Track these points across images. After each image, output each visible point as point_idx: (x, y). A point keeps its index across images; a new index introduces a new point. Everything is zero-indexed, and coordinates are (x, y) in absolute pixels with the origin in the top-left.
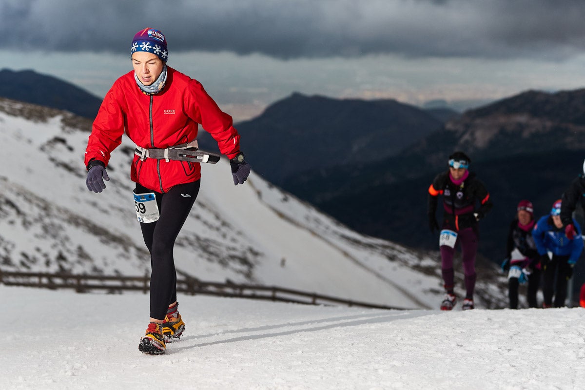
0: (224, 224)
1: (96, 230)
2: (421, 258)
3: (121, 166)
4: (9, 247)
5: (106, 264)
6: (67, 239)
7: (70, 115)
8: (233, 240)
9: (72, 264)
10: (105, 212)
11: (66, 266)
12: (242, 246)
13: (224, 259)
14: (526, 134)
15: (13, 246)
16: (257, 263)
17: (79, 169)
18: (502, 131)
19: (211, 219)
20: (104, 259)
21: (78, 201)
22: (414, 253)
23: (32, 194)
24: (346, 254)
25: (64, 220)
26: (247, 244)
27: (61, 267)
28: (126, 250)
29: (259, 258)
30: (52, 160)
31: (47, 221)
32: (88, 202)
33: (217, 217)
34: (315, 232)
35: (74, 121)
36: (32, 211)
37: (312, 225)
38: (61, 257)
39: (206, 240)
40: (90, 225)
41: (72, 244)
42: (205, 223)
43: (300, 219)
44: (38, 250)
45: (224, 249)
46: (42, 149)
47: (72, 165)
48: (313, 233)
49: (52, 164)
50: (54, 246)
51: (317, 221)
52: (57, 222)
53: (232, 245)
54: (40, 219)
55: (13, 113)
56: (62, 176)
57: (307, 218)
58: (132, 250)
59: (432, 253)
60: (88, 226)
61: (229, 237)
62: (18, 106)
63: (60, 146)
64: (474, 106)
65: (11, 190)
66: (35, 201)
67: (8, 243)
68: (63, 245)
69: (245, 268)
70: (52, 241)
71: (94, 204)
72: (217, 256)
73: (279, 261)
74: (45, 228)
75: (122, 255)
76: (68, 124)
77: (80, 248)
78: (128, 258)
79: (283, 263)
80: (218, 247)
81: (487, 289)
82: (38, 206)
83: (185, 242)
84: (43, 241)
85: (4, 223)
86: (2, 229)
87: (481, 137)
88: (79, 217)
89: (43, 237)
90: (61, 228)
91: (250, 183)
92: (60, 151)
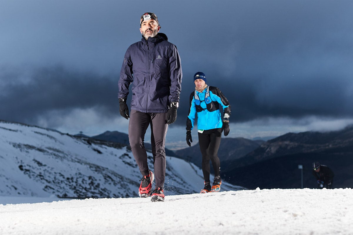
0: (184, 182)
4: (109, 192)
6: (129, 189)
8: (188, 188)
12: (191, 190)
14: (289, 148)
15: (111, 192)
17: (133, 165)
18: (280, 147)
19: (179, 181)
21: (133, 176)
23: (117, 174)
25: (128, 182)
26: (193, 189)
30: (124, 162)
31: (122, 183)
32: (136, 176)
33: (182, 180)
36: (117, 180)
39: (178, 188)
40: (137, 184)
41: (131, 191)
42: (178, 182)
44: (119, 193)
45: (184, 191)
46: (120, 158)
47: (131, 163)
50: (125, 192)
52: (125, 183)
53: (187, 189)
54: (119, 182)
55: (110, 146)
56: (127, 167)
60: (136, 184)
61: (186, 187)
62: (112, 143)
63: (126, 157)
64: (270, 139)
65: (110, 173)
66: (118, 176)
67: (109, 191)
68: (128, 191)
70: (124, 190)
74: (121, 185)
76: (129, 149)
77: (134, 192)
82: (119, 178)
84: (121, 190)
85: (107, 184)
86: (107, 186)
87: (273, 149)
88: (133, 181)
89: (121, 189)
90: (127, 185)
91: (193, 168)
92: (126, 158)
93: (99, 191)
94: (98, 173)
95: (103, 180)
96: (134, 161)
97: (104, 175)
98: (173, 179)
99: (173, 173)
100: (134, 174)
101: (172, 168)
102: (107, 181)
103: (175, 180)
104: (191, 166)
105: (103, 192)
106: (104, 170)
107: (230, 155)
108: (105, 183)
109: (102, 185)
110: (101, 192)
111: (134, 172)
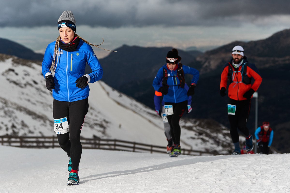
0: (92, 108)
1: (30, 113)
2: (186, 122)
3: (41, 82)
5: (35, 129)
6: (16, 117)
7: (16, 58)
8: (96, 116)
9: (19, 129)
11: (16, 130)
12: (100, 119)
13: (92, 125)
16: (108, 127)
17: (21, 84)
20: (34, 127)
21: (21, 99)
22: (182, 120)
24: (150, 121)
25: (14, 108)
26: (103, 118)
27: (14, 131)
28: (45, 122)
29: (108, 124)
30: (8, 80)
31: (6, 109)
32: (26, 99)
34: (135, 111)
35: (18, 61)
37: (134, 108)
38: (13, 126)
40: (27, 111)
41: (18, 120)
43: (128, 105)
44: (2, 123)
45: (91, 120)
46: (3, 74)
47: (18, 82)
48: (134, 112)
49: (8, 82)
50: (10, 121)
51: (136, 106)
52: (11, 109)
53: (95, 118)
54: (3, 108)
56: (13, 87)
57: (131, 105)
58: (48, 122)
59: (191, 120)
60: (26, 111)
61: (94, 115)
63: (11, 73)
64: (211, 49)
68: (14, 120)
69: (102, 129)
70: (8, 119)
71: (29, 101)
72: (88, 124)
73: (118, 126)
74: (5, 113)
75: (43, 125)
76: (15, 62)
77: (22, 122)
78: (46, 126)
79: (120, 126)
80: (89, 119)
81: (218, 136)
82: (2, 102)
84: (5, 119)
87: (213, 64)
88: (21, 107)
89: (5, 117)
90: (13, 112)
91: (104, 88)
92: (12, 75)
100: (22, 97)
104: (101, 85)
111: (23, 93)
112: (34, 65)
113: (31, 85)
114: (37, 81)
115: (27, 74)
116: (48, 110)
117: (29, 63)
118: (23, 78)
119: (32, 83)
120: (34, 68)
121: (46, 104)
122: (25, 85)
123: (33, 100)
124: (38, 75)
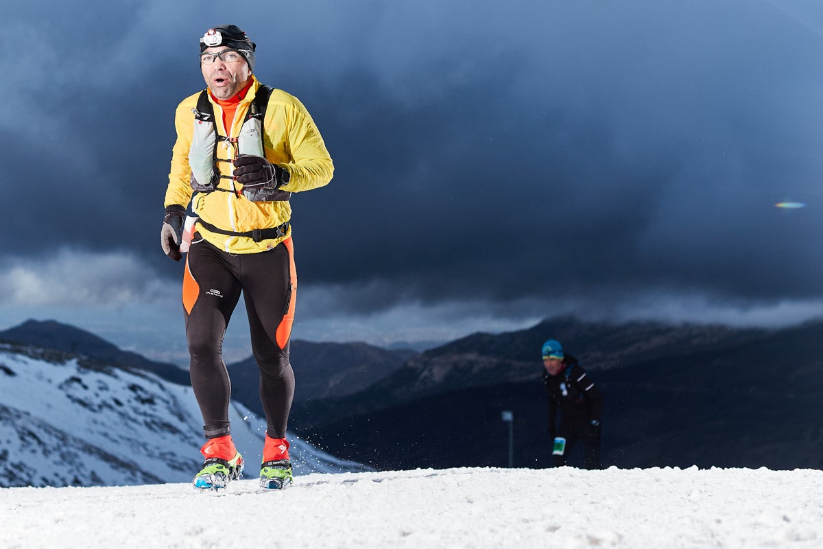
1: (107, 458)
3: (129, 401)
4: (31, 473)
6: (82, 465)
7: (84, 358)
10: (115, 441)
14: (476, 370)
15: (35, 472)
17: (92, 405)
18: (456, 368)
21: (92, 432)
23: (51, 427)
25: (79, 449)
28: (134, 474)
30: (69, 397)
31: (64, 449)
32: (100, 433)
35: (88, 363)
36: (51, 441)
38: (77, 481)
41: (86, 470)
44: (56, 475)
46: (61, 387)
47: (87, 402)
49: (69, 401)
50: (70, 472)
51: (299, 447)
52: (72, 450)
54: (58, 448)
55: (35, 357)
56: (78, 411)
58: (139, 474)
60: (99, 454)
62: (40, 351)
63: (76, 385)
64: (431, 347)
65: (33, 423)
66: (54, 433)
67: (30, 469)
68: (79, 471)
70: (68, 467)
71: (106, 435)
74: (63, 456)
75: (130, 479)
76: (84, 366)
77: (93, 473)
82: (56, 436)
83: (184, 467)
84: (61, 467)
85: (27, 452)
86: (26, 458)
87: (438, 373)
88: (92, 446)
89: (61, 464)
90: (76, 456)
92: (76, 389)
93: (6, 469)
94: (4, 425)
95: (17, 442)
96: (93, 396)
97: (20, 430)
98: (192, 441)
99: (191, 427)
100: (94, 427)
101: (190, 416)
102: (25, 444)
103: (195, 445)
105: (15, 471)
106: (19, 417)
107: (331, 384)
108: (21, 450)
109: (16, 455)
110: (11, 472)
111: (95, 422)
112: (118, 372)
113: (110, 407)
114: (122, 400)
115: (104, 388)
116: (139, 452)
117: (109, 368)
118: (97, 395)
119: (112, 403)
120: (116, 377)
121: (137, 441)
122: (100, 407)
123: (112, 434)
124: (124, 388)
